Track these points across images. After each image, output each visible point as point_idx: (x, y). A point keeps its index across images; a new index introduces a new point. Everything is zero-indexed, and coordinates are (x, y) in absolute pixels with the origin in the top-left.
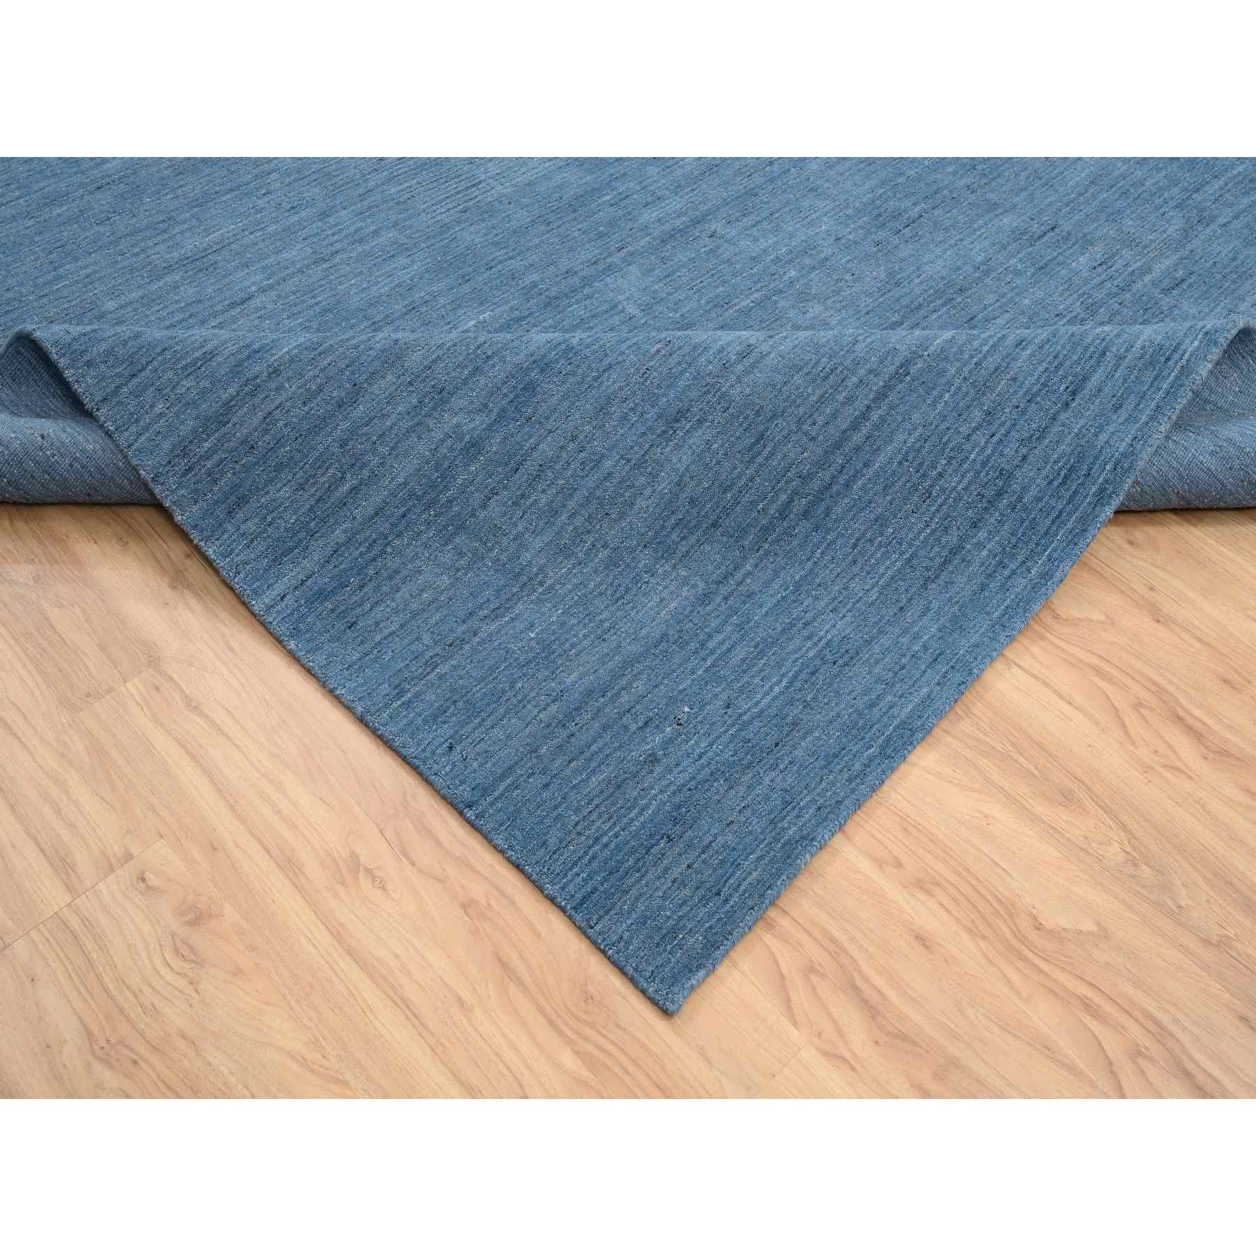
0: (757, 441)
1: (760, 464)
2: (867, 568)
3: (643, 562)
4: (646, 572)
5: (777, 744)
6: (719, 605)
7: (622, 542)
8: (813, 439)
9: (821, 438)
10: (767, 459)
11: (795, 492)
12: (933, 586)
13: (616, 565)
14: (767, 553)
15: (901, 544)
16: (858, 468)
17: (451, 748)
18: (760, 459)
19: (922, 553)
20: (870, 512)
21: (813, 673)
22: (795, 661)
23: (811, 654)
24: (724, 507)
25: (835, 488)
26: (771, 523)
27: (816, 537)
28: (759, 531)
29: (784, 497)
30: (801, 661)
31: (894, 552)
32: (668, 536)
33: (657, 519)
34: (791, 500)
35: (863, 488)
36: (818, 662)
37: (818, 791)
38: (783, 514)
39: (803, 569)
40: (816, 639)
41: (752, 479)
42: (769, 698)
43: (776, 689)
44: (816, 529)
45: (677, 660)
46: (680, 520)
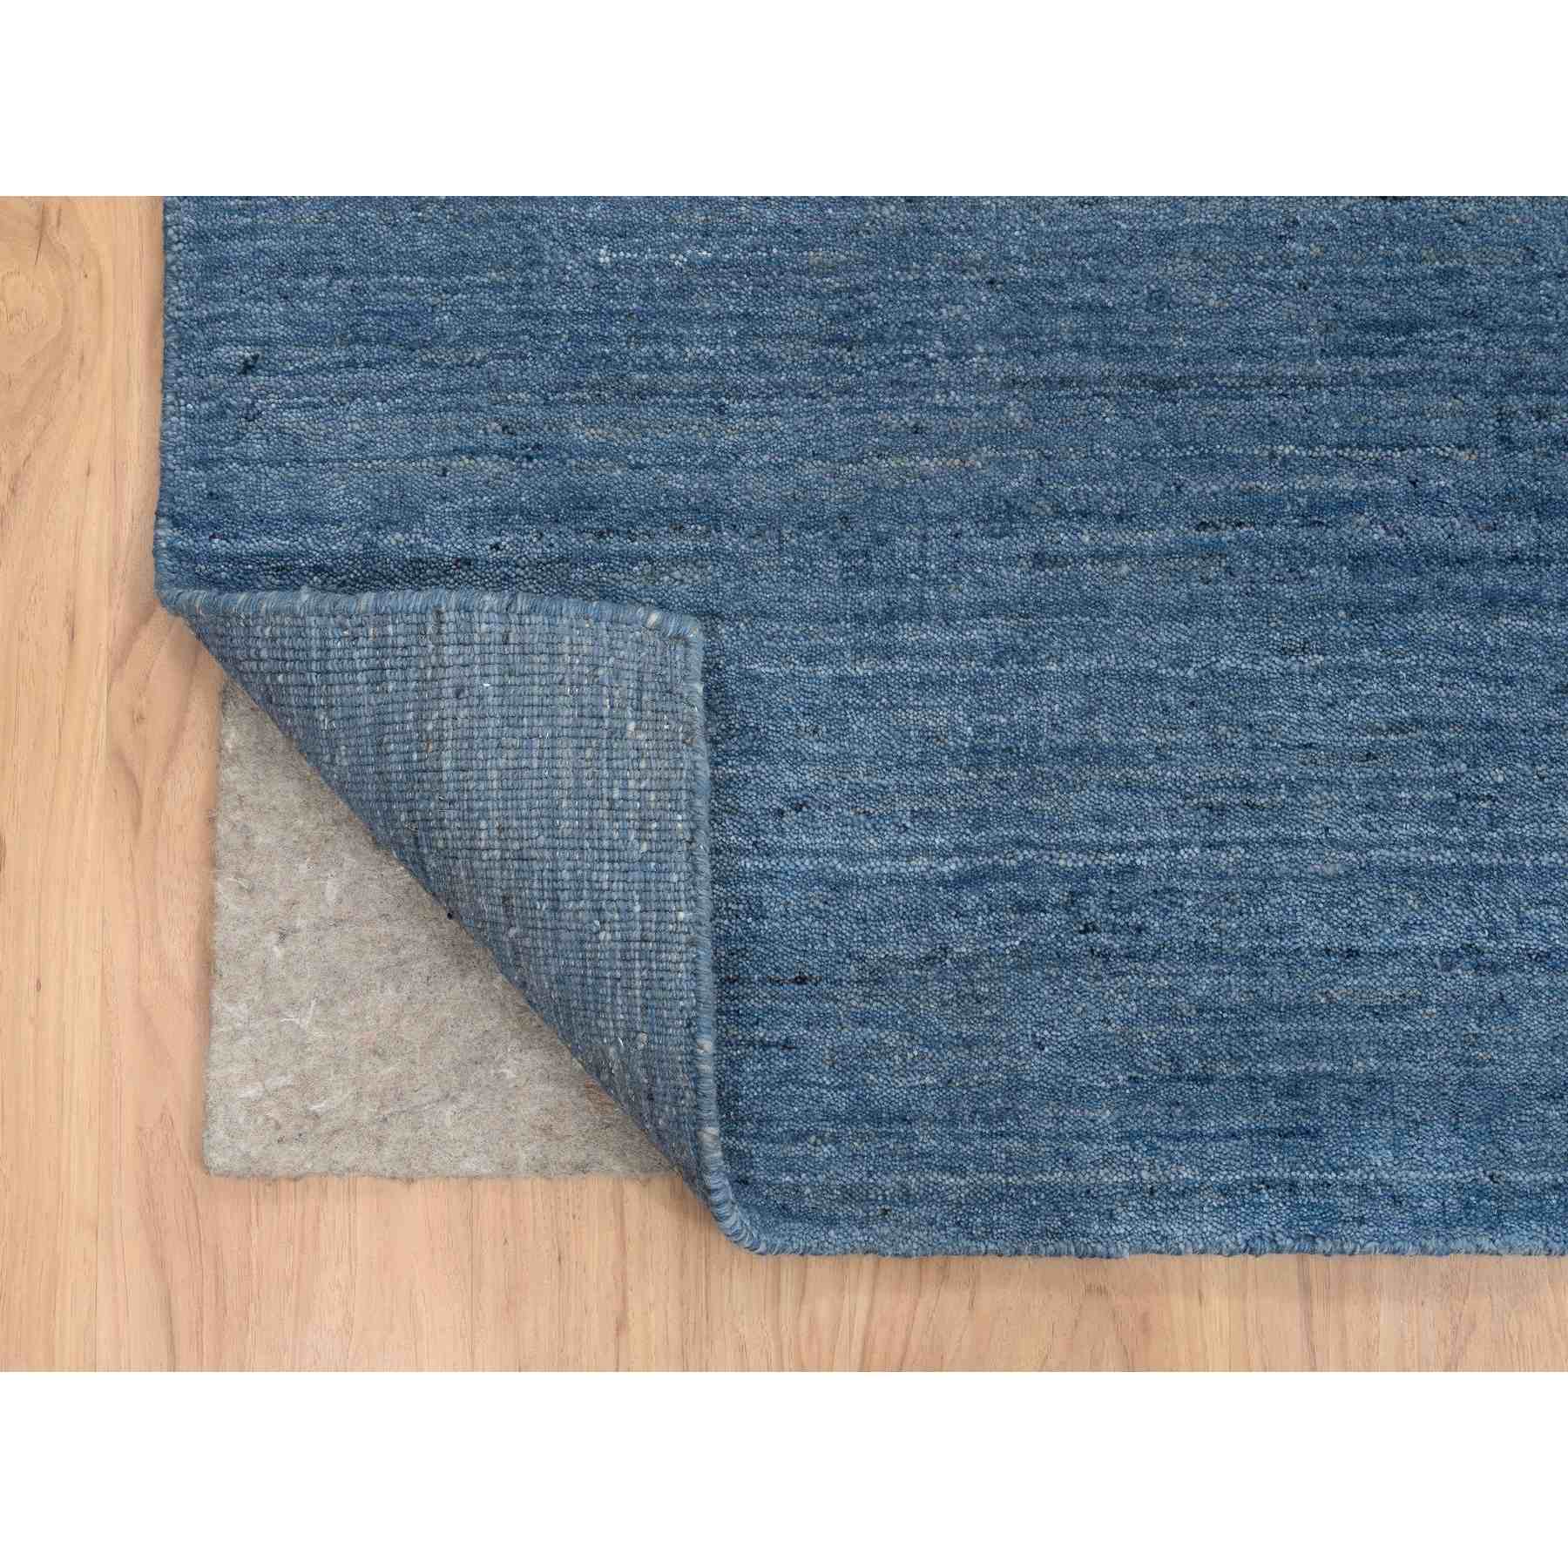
0: (1391, 328)
1: (1355, 373)
2: (1380, 796)
3: (959, 308)
4: (946, 338)
5: (801, 980)
6: (1012, 561)
7: (954, 231)
8: (1505, 441)
9: (1524, 457)
10: (1378, 379)
11: (1379, 500)
12: (1468, 977)
13: (904, 261)
14: (1213, 552)
15: (1492, 826)
16: (1546, 594)
17: (248, 368)
18: (1363, 366)
19: (1515, 887)
20: (1491, 698)
21: (1021, 907)
22: (1019, 843)
23: (1064, 862)
24: (1213, 376)
25: (1463, 579)
26: (1277, 501)
27: (1340, 627)
28: (1242, 494)
29: (1346, 483)
30: (1030, 854)
31: (1465, 825)
32: (1055, 310)
33: (1061, 256)
34: (1352, 505)
35: (1520, 639)
36: (1056, 894)
37: (777, 1151)
38: (1316, 513)
39: (1255, 659)
40: (1113, 836)
41: (1314, 384)
42: (887, 866)
43: (920, 864)
44: (1356, 610)
45: (808, 598)
46: (1105, 307)
